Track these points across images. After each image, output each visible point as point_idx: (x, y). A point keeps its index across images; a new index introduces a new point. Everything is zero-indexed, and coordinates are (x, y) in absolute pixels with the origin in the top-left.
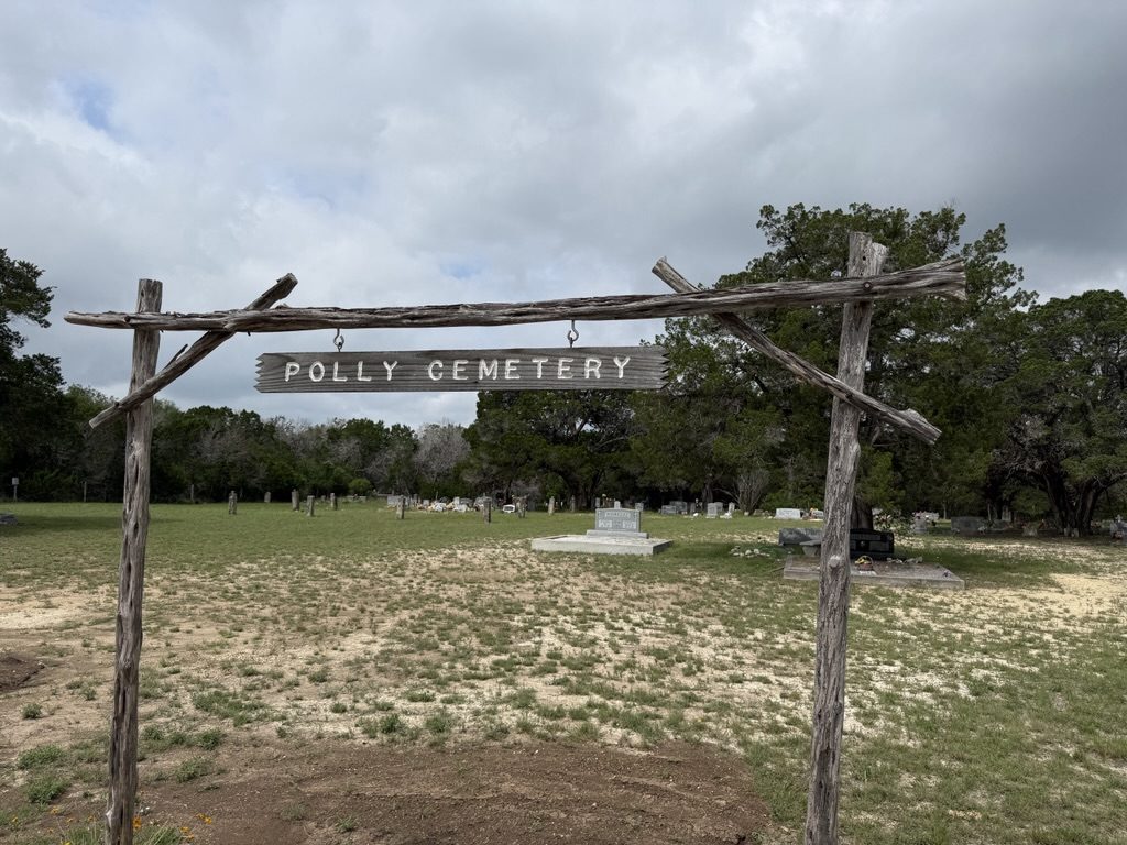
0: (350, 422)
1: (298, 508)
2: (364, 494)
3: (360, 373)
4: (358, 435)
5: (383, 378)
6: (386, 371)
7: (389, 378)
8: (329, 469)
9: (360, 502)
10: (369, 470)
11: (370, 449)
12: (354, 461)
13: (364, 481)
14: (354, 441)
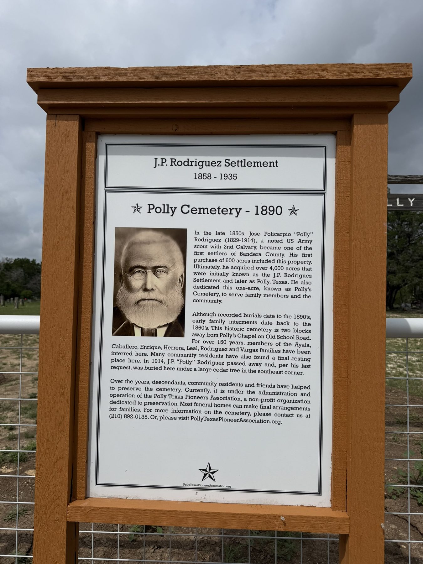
0: (15, 260)
1: (4, 305)
2: (29, 298)
3: (398, 203)
4: (22, 267)
5: (409, 205)
6: (410, 202)
7: (412, 205)
8: (8, 285)
9: (28, 303)
10: (29, 286)
11: (29, 274)
12: (20, 281)
13: (29, 292)
14: (21, 270)
